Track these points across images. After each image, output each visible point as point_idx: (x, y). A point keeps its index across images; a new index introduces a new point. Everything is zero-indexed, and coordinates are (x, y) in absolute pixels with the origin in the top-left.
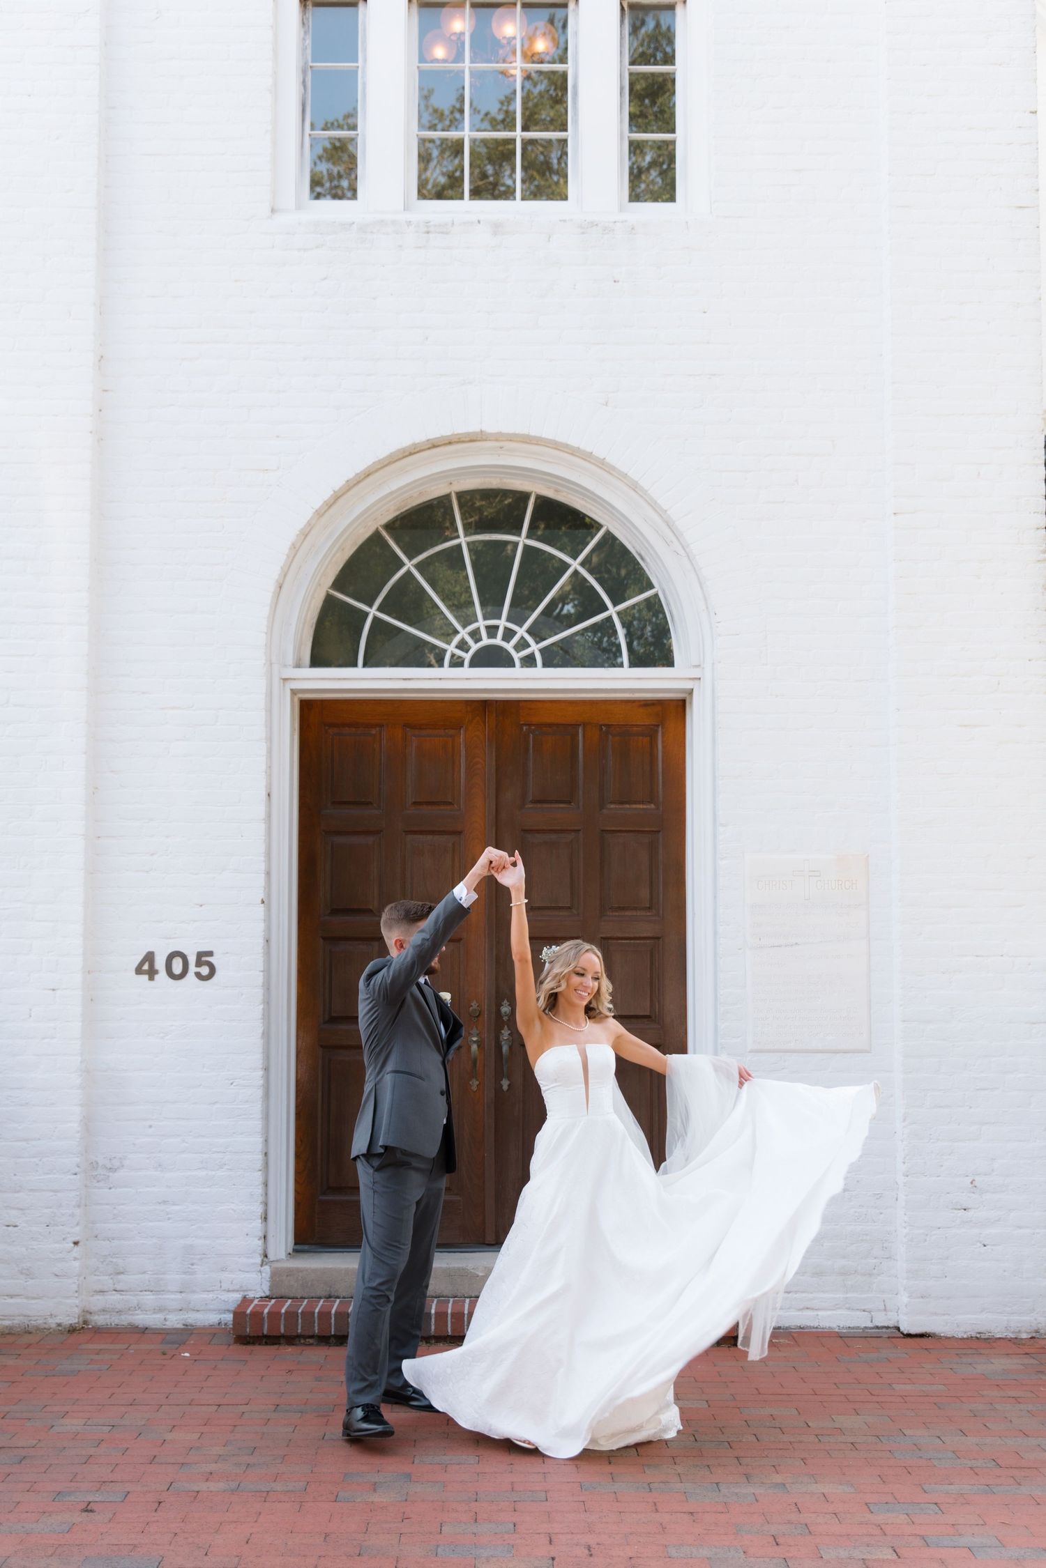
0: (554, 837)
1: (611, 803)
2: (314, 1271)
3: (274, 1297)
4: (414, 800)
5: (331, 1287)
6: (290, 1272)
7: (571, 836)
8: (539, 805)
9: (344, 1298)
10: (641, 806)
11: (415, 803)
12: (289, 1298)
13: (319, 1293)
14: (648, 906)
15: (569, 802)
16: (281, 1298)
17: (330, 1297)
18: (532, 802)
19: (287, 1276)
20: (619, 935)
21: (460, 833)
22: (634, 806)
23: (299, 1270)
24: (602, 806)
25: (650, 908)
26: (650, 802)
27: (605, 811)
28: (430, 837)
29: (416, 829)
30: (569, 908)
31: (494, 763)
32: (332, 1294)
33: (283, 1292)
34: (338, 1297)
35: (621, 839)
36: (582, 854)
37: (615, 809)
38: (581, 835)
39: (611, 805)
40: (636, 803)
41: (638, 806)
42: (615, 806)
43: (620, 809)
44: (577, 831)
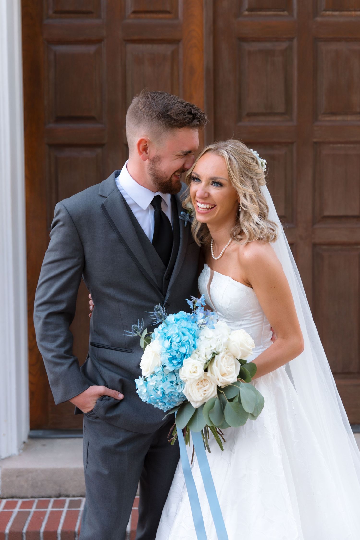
0: (268, 45)
1: (325, 10)
2: (44, 471)
3: (5, 496)
4: (133, 10)
5: (60, 486)
6: (20, 473)
7: (284, 45)
8: (253, 13)
9: (74, 496)
10: (353, 13)
11: (134, 12)
12: (20, 498)
13: (49, 493)
15: (283, 10)
16: (12, 497)
17: (60, 496)
18: (248, 10)
19: (17, 476)
21: (176, 41)
22: (345, 13)
23: (29, 471)
24: (316, 13)
27: (319, 19)
28: (149, 46)
29: (135, 38)
30: (284, 113)
32: (62, 493)
33: (13, 492)
34: (68, 496)
35: (333, 47)
36: (295, 62)
37: (328, 16)
38: (295, 43)
39: (324, 12)
40: (348, 10)
41: (350, 13)
42: (328, 13)
43: (333, 16)
44: (291, 39)
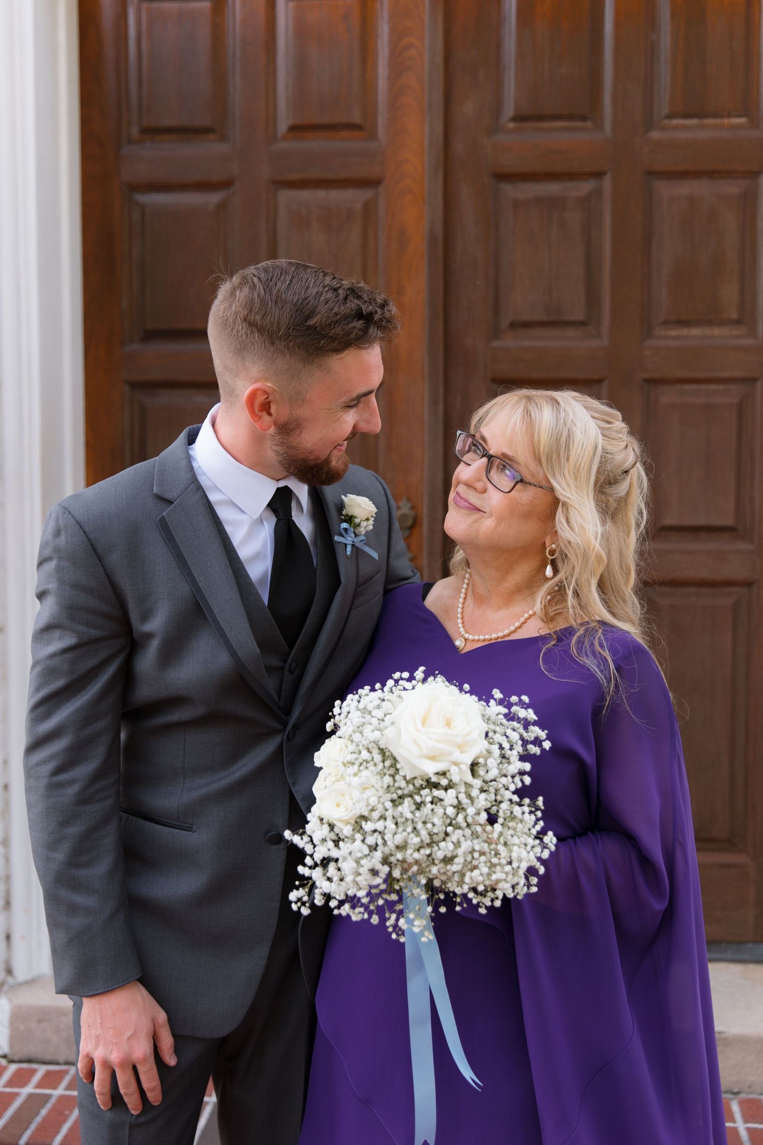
0: (553, 188)
1: (670, 116)
4: (291, 122)
7: (585, 187)
8: (524, 125)
10: (726, 121)
11: (294, 129)
14: (734, 316)
15: (584, 118)
18: (513, 119)
20: (679, 374)
21: (373, 183)
22: (710, 121)
24: (649, 124)
25: (738, 322)
26: (740, 116)
27: (655, 135)
28: (321, 194)
29: (295, 176)
30: (583, 324)
31: (440, 44)
35: (685, 189)
36: (608, 220)
37: (676, 127)
38: (607, 181)
39: (666, 121)
40: (716, 115)
41: (718, 121)
42: (675, 122)
43: (685, 128)
44: (598, 175)
